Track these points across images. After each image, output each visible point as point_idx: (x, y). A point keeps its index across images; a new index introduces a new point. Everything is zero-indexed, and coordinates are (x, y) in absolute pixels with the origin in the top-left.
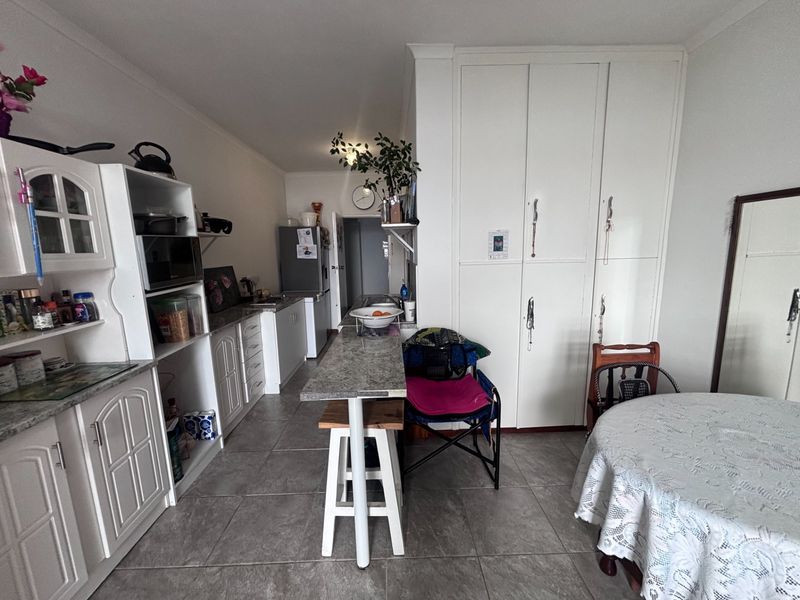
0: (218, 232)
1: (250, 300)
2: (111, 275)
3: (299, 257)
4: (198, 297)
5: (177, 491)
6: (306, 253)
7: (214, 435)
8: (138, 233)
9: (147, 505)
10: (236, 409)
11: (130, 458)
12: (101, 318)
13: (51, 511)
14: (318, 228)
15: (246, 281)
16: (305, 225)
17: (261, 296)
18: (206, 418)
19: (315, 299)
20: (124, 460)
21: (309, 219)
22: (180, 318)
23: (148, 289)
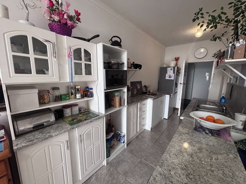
0: (136, 69)
1: (145, 93)
2: (96, 83)
3: (166, 78)
4: (124, 92)
5: (107, 161)
6: (169, 77)
7: (124, 142)
8: (104, 69)
9: (96, 164)
10: (133, 134)
11: (92, 148)
12: (94, 97)
13: (63, 162)
14: (176, 67)
15: (145, 86)
16: (171, 66)
17: (150, 92)
18: (122, 136)
19: (170, 96)
20: (90, 148)
21: (173, 64)
22: (117, 99)
23: (105, 89)
